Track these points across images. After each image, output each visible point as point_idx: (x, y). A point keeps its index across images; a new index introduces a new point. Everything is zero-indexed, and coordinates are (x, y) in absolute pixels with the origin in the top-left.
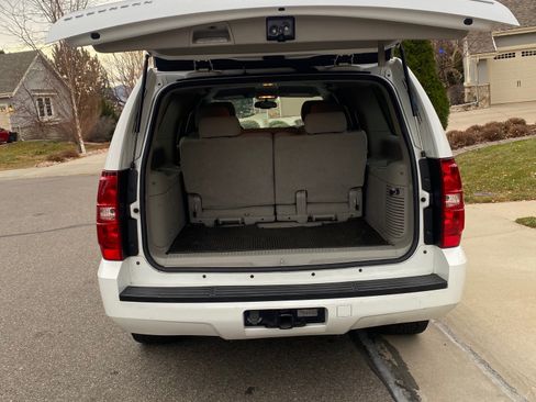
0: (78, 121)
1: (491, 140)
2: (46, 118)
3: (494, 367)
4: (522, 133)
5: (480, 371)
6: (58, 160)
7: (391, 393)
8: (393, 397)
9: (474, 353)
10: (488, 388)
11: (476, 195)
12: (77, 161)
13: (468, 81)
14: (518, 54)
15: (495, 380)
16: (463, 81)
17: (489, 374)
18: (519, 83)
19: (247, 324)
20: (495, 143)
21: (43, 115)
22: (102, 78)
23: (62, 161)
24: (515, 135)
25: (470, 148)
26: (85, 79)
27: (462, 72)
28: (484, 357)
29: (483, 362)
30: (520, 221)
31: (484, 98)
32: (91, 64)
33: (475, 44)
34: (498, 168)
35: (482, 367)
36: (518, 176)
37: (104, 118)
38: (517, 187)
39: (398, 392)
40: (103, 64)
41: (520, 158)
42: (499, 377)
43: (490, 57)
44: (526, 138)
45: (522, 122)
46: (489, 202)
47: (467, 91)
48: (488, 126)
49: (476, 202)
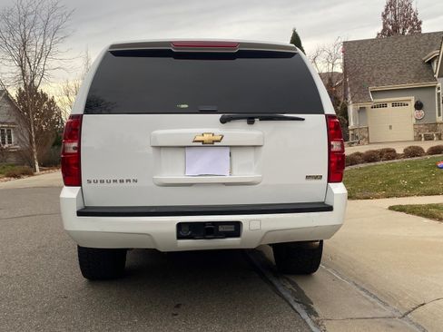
0: (34, 146)
1: (370, 162)
2: (7, 145)
3: (371, 291)
4: (393, 158)
5: (360, 294)
6: (15, 176)
7: (292, 307)
8: (294, 309)
9: (356, 285)
10: (367, 303)
11: (358, 195)
12: (32, 178)
13: (352, 125)
14: (389, 105)
15: (372, 299)
16: (348, 125)
17: (368, 296)
18: (391, 127)
19: (179, 237)
20: (373, 164)
21: (4, 143)
22: (57, 115)
23: (19, 177)
24: (389, 159)
25: (353, 167)
26: (42, 116)
27: (347, 118)
28: (363, 286)
29: (363, 290)
30: (392, 208)
31: (364, 137)
32: (48, 104)
33: (357, 95)
34: (376, 178)
35: (362, 292)
36: (391, 183)
37: (56, 147)
38: (390, 189)
39: (296, 306)
40: (58, 104)
41: (392, 172)
42: (375, 297)
43: (368, 106)
44: (395, 161)
45: (394, 151)
46: (368, 198)
47: (351, 132)
48: (367, 152)
49: (358, 199)
